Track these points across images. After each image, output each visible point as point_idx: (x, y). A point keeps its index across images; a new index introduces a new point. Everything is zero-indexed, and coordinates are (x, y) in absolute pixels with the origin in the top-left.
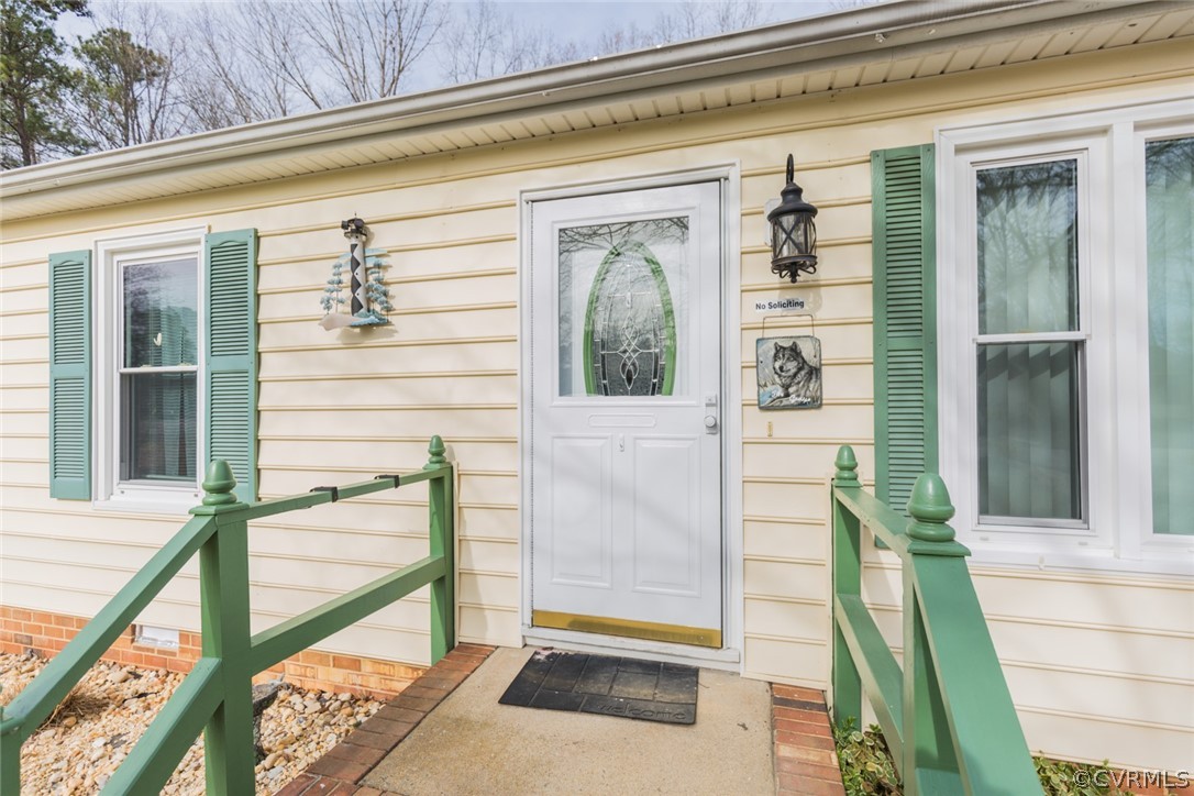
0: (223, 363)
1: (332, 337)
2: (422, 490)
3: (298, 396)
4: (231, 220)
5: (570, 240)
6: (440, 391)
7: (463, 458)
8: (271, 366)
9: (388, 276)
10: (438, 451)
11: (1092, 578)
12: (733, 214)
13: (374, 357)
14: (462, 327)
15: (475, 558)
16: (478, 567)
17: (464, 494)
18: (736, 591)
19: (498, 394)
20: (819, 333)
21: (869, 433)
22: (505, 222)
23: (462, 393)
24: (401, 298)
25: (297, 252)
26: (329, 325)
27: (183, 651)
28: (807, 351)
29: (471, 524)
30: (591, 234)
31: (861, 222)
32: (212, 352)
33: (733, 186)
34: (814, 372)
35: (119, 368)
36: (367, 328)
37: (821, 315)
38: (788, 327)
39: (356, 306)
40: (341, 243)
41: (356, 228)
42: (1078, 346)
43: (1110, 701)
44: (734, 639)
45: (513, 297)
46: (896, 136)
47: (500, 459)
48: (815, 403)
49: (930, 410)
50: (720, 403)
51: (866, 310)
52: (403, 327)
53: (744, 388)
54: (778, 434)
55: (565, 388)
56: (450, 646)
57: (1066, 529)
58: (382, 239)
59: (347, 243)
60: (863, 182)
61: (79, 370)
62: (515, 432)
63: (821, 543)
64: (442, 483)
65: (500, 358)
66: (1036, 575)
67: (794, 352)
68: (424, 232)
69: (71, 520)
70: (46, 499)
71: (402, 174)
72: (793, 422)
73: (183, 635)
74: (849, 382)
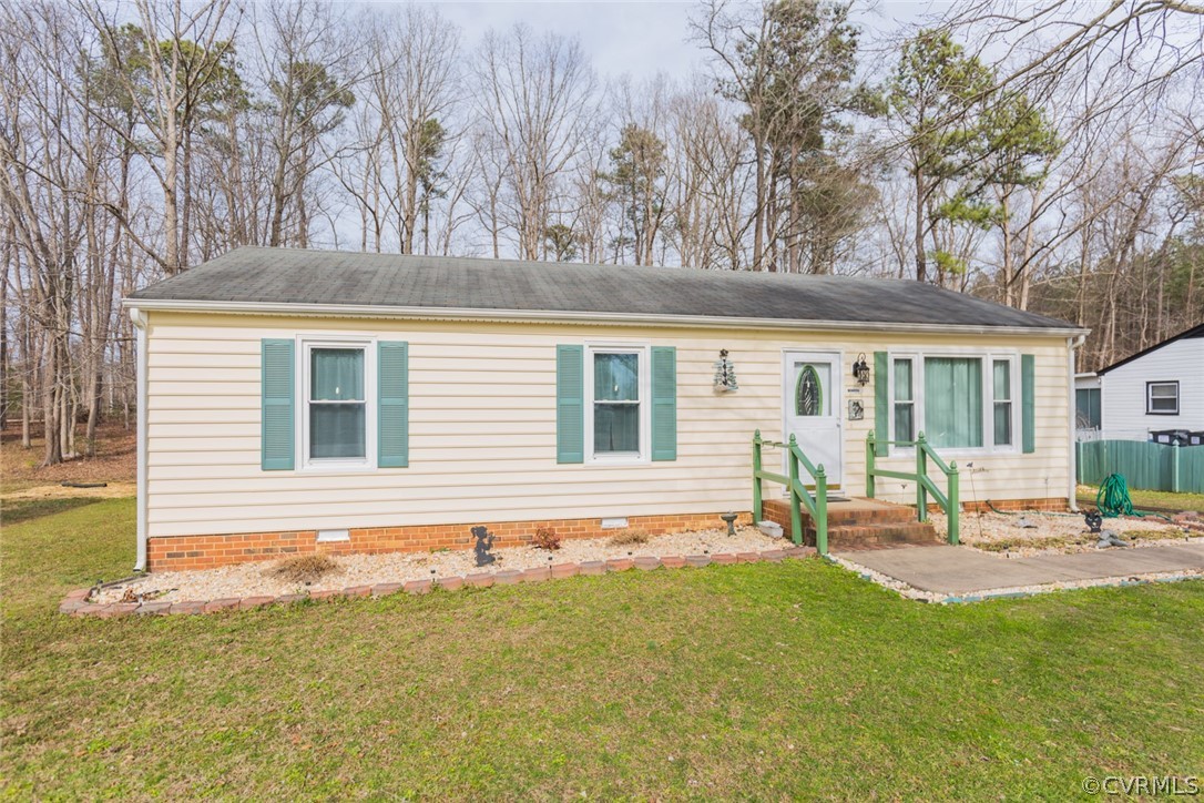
0: (656, 401)
1: (713, 393)
3: (693, 415)
4: (663, 341)
5: (793, 364)
6: (751, 414)
7: (764, 437)
8: (680, 402)
9: (733, 370)
10: (756, 434)
12: (842, 364)
13: (726, 401)
14: (760, 391)
17: (763, 450)
18: (843, 473)
19: (772, 415)
20: (863, 399)
21: (874, 426)
22: (775, 358)
23: (760, 414)
24: (739, 379)
25: (693, 359)
26: (713, 389)
27: (631, 526)
28: (860, 403)
30: (798, 364)
31: (873, 369)
32: (650, 397)
33: (843, 354)
34: (862, 410)
35: (594, 400)
36: (725, 392)
37: (864, 394)
38: (856, 397)
39: (724, 382)
40: (716, 357)
41: (724, 353)
42: (912, 404)
44: (842, 487)
45: (778, 383)
46: (879, 348)
48: (862, 418)
49: (886, 421)
50: (839, 418)
51: (873, 394)
52: (740, 391)
53: (845, 414)
54: (854, 427)
57: (909, 449)
58: (730, 358)
59: (720, 358)
60: (874, 358)
61: (576, 401)
62: (780, 428)
63: (863, 457)
65: (772, 403)
67: (857, 404)
68: (745, 357)
69: (571, 473)
70: (553, 464)
71: (739, 335)
72: (857, 424)
73: (630, 519)
74: (869, 413)
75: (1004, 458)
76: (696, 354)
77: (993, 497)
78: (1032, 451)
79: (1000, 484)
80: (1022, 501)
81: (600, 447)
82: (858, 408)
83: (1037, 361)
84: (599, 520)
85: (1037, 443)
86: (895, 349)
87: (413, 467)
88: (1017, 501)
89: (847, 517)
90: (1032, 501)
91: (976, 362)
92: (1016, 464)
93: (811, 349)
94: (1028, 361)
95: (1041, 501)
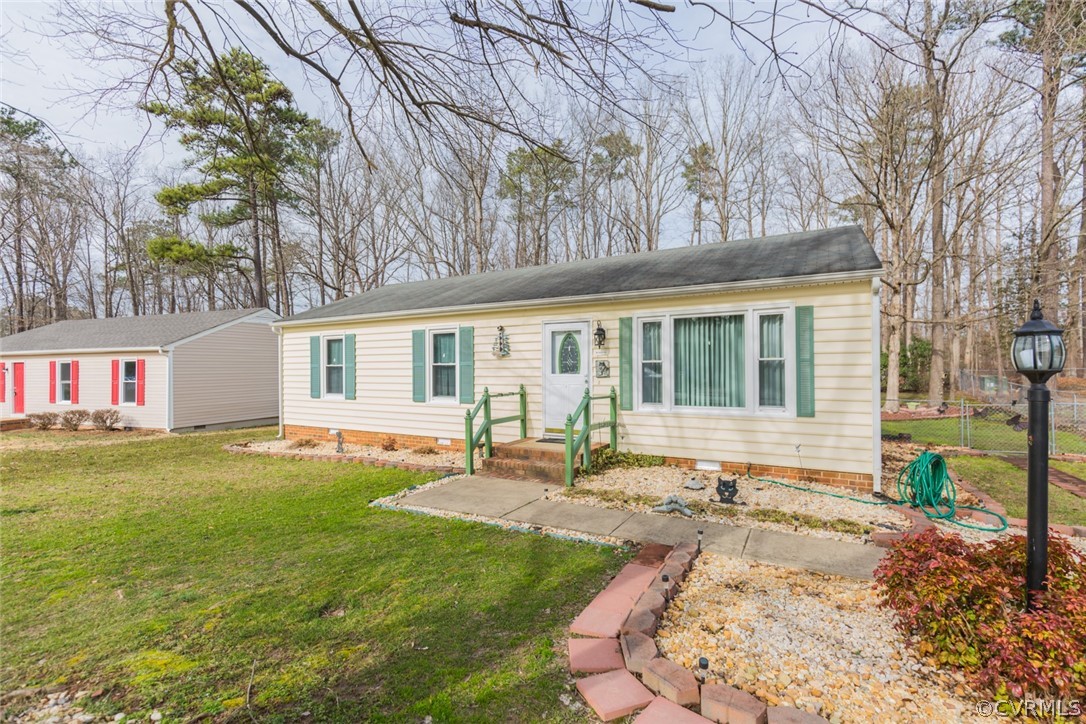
0: (464, 363)
1: (495, 358)
2: (518, 398)
3: (484, 373)
4: (466, 323)
5: (554, 333)
6: (521, 372)
7: (528, 390)
8: (477, 365)
9: (509, 341)
10: (522, 387)
11: (661, 415)
12: (591, 330)
13: (505, 363)
14: (528, 355)
15: (531, 415)
16: (532, 418)
17: (529, 399)
19: (537, 373)
20: (610, 360)
21: (618, 383)
22: (538, 329)
23: (528, 373)
24: (512, 347)
25: (484, 333)
26: (494, 355)
27: (452, 445)
28: (606, 364)
29: (531, 407)
30: (560, 333)
31: (616, 334)
32: (461, 360)
33: (589, 322)
34: (608, 369)
35: (432, 364)
36: (503, 356)
37: (608, 356)
38: (601, 358)
39: (501, 349)
40: (497, 332)
41: (501, 329)
42: (660, 364)
43: (663, 441)
45: (540, 348)
46: (624, 314)
47: (537, 390)
48: (608, 376)
49: (631, 378)
50: (587, 376)
51: (618, 354)
52: (513, 355)
53: (593, 373)
54: (600, 383)
55: (553, 372)
56: (525, 436)
57: (658, 405)
58: (507, 331)
59: (499, 332)
60: (617, 324)
61: (421, 364)
62: (541, 383)
63: (608, 409)
64: (523, 396)
65: (536, 364)
66: (651, 415)
67: (604, 364)
68: (518, 330)
69: (419, 408)
70: (411, 402)
71: (513, 315)
72: (604, 381)
73: (452, 440)
74: (615, 372)
75: (772, 420)
76: (485, 330)
77: (756, 460)
78: (812, 415)
79: (766, 448)
80: (801, 470)
81: (436, 393)
82: (604, 368)
83: (817, 313)
84: (437, 439)
85: (818, 406)
86: (640, 314)
87: (358, 400)
88: (793, 469)
89: (522, 452)
90: (818, 472)
91: (738, 319)
92: (787, 427)
93: (564, 321)
94: (804, 314)
95: (833, 473)
